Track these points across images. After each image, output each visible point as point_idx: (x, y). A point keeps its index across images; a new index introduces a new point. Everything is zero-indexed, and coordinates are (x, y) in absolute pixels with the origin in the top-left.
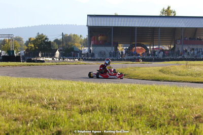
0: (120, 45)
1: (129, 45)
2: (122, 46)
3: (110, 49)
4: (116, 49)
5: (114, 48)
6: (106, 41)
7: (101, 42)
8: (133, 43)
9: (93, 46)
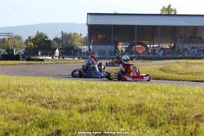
0: (120, 44)
1: (129, 44)
3: (110, 48)
4: (116, 48)
6: (106, 40)
7: (100, 41)
8: (133, 42)
9: (93, 45)
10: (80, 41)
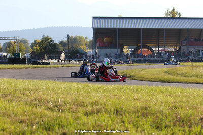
1: (135, 47)
3: (116, 51)
6: (111, 43)
7: (106, 44)
8: (139, 45)
9: (99, 48)
10: (86, 45)
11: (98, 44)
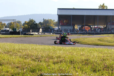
0: (76, 25)
1: (81, 25)
2: (77, 26)
5: (72, 27)
6: (68, 23)
7: (65, 24)
8: (83, 24)
10: (54, 24)
11: (60, 24)
